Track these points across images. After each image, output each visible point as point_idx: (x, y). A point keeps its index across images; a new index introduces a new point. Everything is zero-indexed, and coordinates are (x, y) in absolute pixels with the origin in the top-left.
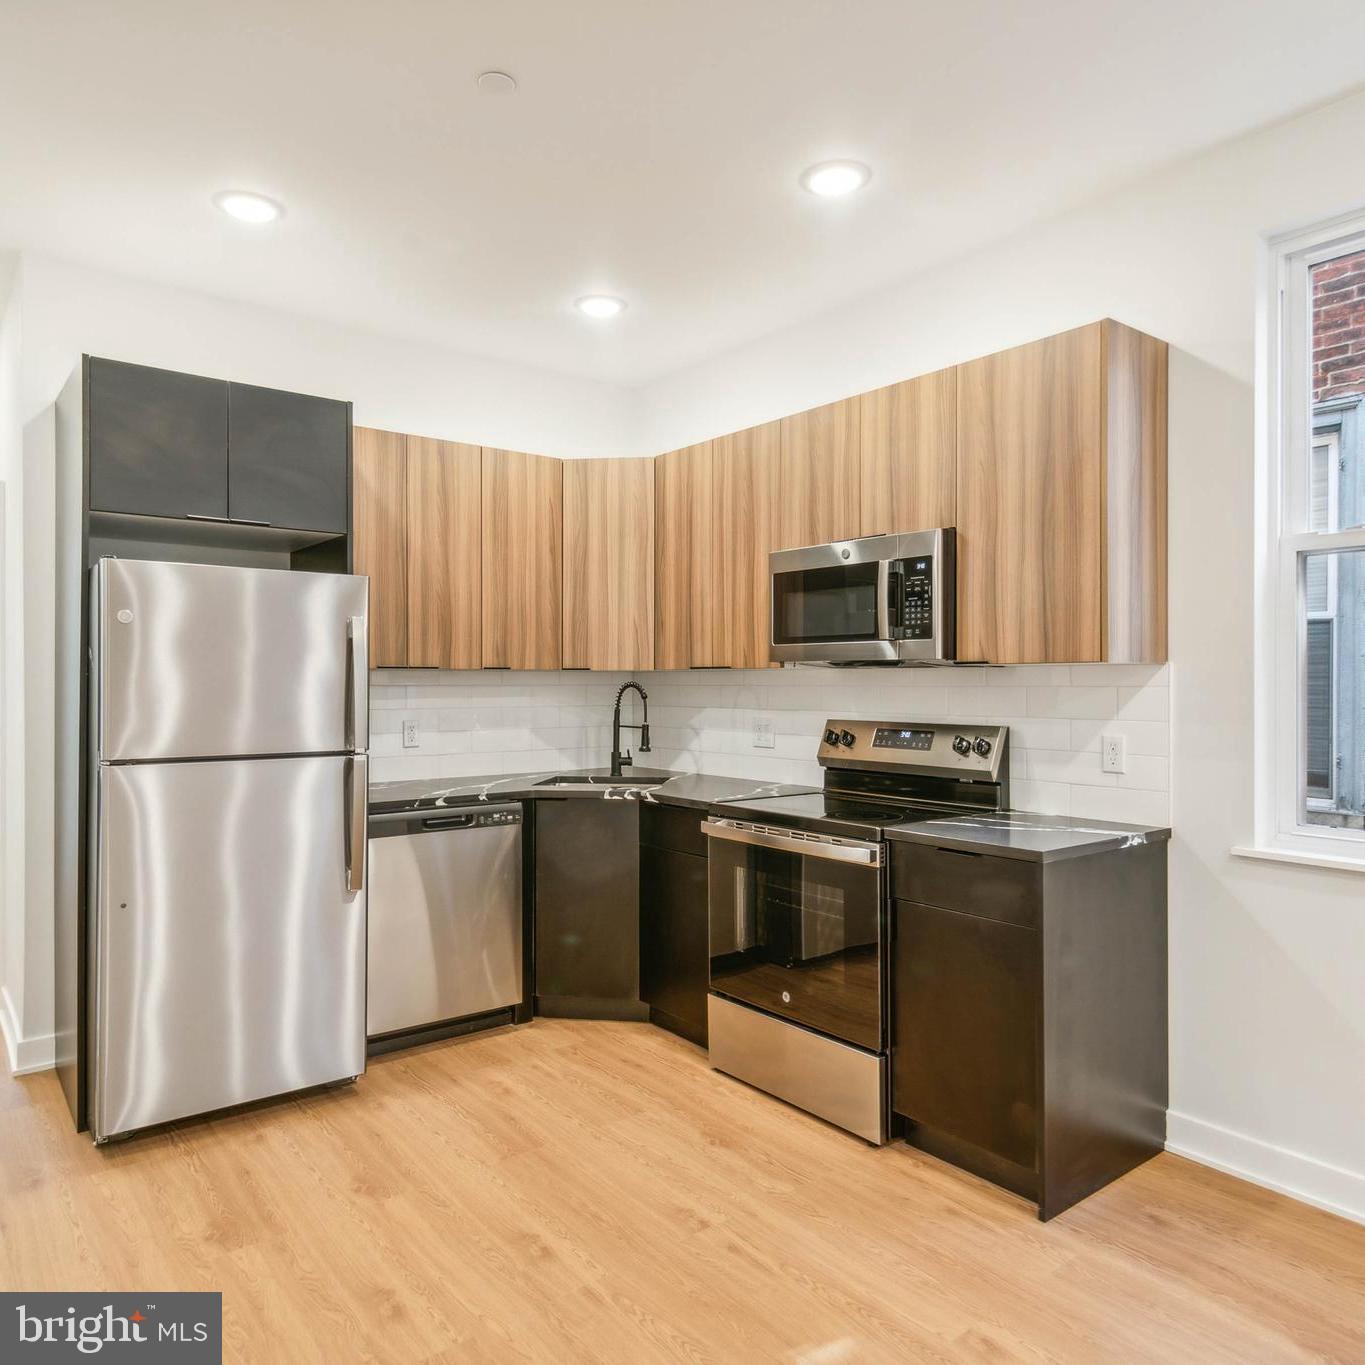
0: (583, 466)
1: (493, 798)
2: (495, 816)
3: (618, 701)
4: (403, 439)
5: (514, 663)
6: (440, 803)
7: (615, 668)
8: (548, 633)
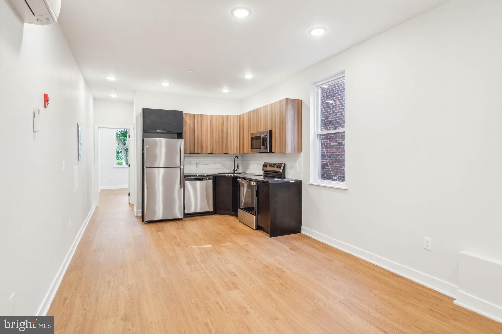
0: (227, 117)
1: (207, 176)
2: (208, 179)
3: (235, 159)
4: (194, 115)
5: (214, 152)
6: (198, 176)
7: (233, 153)
8: (221, 147)
